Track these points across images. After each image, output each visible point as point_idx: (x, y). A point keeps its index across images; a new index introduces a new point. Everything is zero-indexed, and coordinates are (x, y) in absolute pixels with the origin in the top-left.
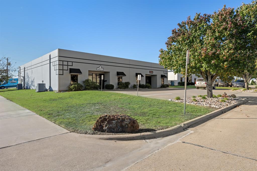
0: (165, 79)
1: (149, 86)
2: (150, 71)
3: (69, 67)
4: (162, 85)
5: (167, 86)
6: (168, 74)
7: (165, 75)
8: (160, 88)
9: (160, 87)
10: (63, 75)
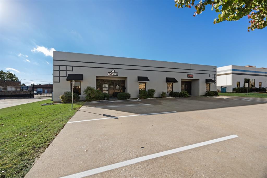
0: (212, 85)
1: (186, 95)
2: (188, 75)
3: (68, 73)
4: (207, 91)
5: (216, 94)
6: (216, 77)
7: (211, 80)
8: (203, 96)
9: (204, 94)
10: (59, 82)
